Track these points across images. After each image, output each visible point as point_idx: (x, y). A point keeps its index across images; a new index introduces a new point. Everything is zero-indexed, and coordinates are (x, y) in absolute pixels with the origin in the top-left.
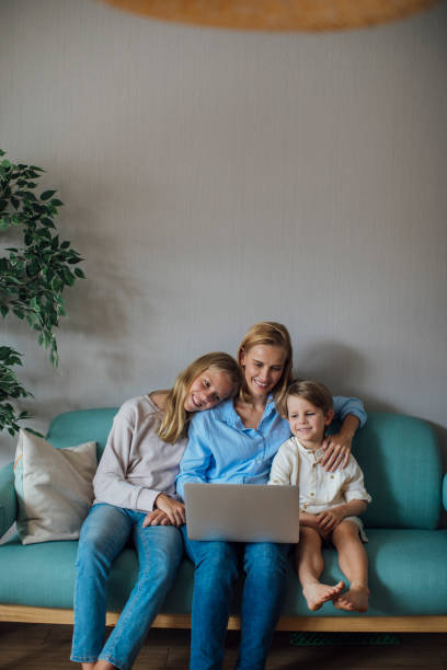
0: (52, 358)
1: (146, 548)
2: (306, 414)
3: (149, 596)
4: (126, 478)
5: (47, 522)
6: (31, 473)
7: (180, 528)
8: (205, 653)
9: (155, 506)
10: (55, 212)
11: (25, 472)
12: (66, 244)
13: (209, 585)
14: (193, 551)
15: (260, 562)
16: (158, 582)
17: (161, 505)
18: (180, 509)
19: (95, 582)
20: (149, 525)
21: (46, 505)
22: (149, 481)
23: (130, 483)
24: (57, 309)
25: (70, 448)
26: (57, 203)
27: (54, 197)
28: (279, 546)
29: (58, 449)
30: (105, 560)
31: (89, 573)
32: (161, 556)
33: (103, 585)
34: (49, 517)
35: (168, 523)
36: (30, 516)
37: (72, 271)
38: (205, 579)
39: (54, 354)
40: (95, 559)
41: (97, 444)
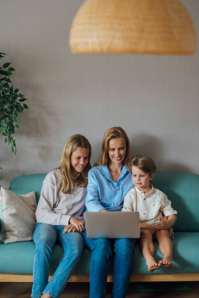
0: (13, 150)
1: (67, 242)
2: (140, 176)
3: (69, 264)
4: (53, 210)
5: (16, 232)
6: (7, 208)
7: (82, 233)
8: (97, 291)
9: (69, 223)
10: (11, 74)
11: (4, 208)
12: (17, 91)
13: (99, 259)
14: (90, 244)
15: (122, 247)
16: (74, 258)
17: (72, 222)
18: (82, 224)
19: (45, 260)
20: (67, 232)
21: (14, 224)
22: (65, 211)
23: (55, 213)
24: (14, 125)
25: (23, 195)
26: (12, 69)
27: (10, 66)
28: (131, 240)
29: (18, 196)
30: (50, 249)
31: (42, 255)
32: (75, 246)
33: (48, 261)
34: (16, 231)
35: (76, 231)
36: (7, 230)
37: (22, 105)
38: (97, 256)
39: (14, 148)
40: (46, 248)
41: (36, 193)
